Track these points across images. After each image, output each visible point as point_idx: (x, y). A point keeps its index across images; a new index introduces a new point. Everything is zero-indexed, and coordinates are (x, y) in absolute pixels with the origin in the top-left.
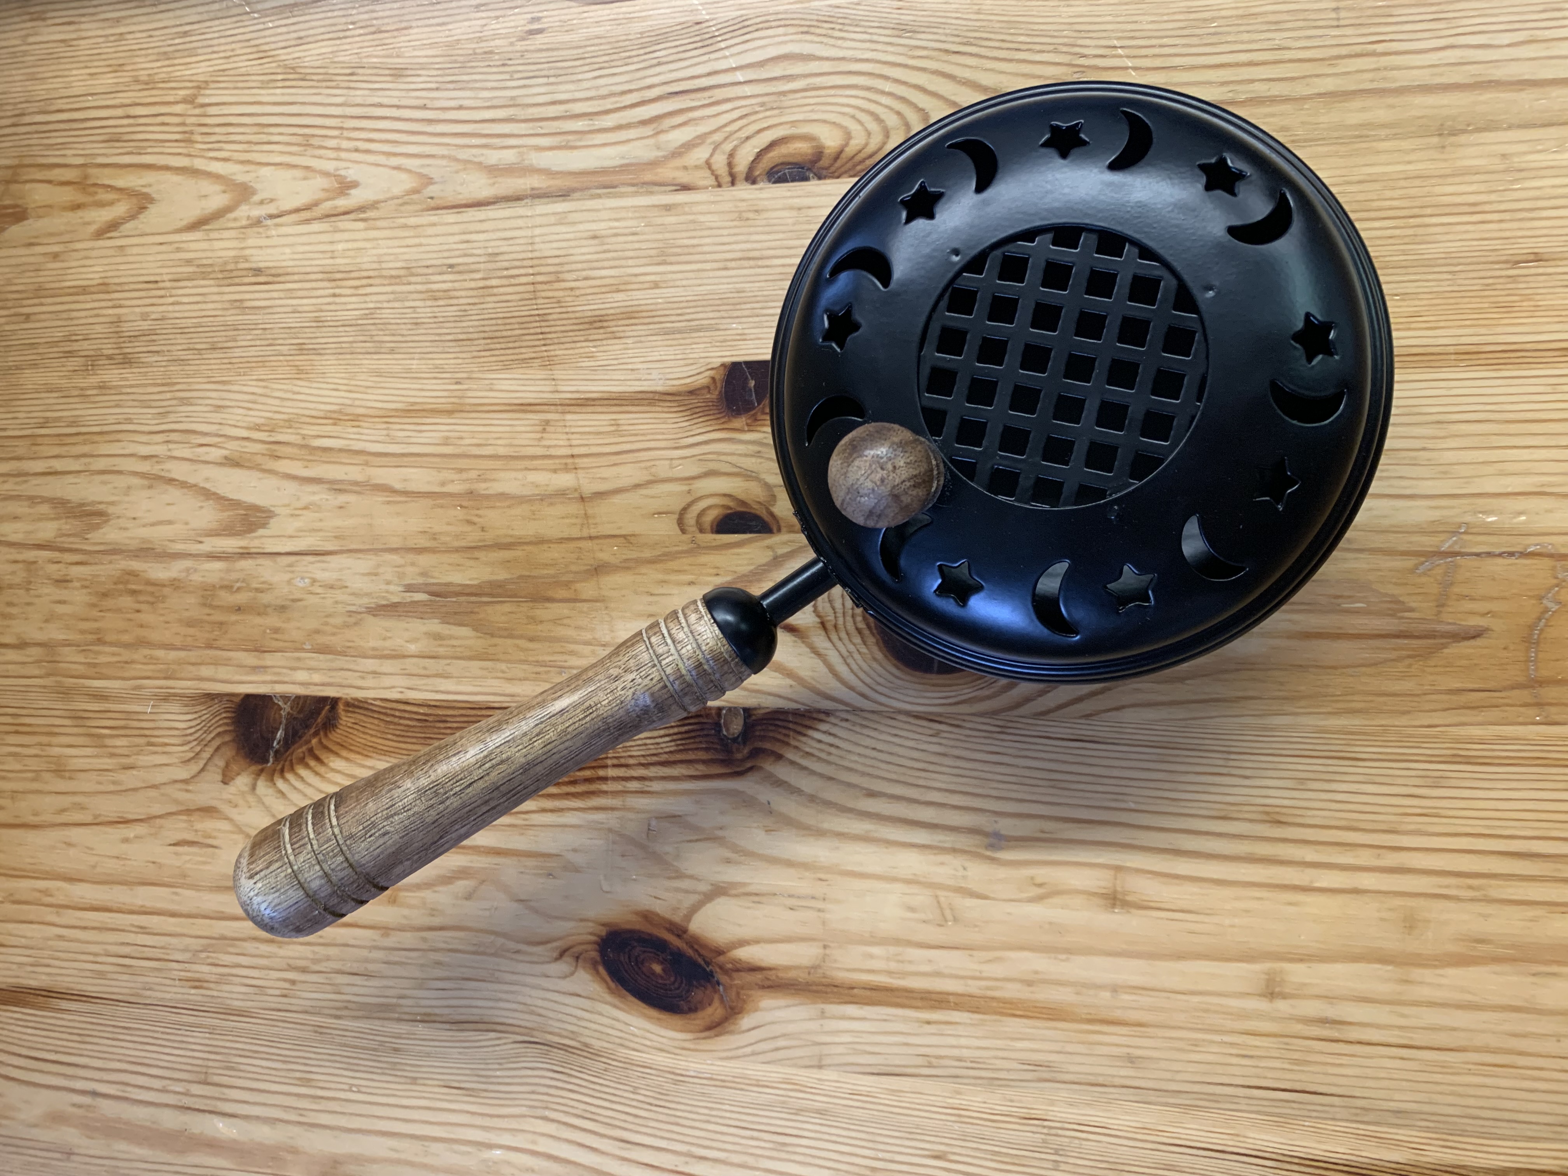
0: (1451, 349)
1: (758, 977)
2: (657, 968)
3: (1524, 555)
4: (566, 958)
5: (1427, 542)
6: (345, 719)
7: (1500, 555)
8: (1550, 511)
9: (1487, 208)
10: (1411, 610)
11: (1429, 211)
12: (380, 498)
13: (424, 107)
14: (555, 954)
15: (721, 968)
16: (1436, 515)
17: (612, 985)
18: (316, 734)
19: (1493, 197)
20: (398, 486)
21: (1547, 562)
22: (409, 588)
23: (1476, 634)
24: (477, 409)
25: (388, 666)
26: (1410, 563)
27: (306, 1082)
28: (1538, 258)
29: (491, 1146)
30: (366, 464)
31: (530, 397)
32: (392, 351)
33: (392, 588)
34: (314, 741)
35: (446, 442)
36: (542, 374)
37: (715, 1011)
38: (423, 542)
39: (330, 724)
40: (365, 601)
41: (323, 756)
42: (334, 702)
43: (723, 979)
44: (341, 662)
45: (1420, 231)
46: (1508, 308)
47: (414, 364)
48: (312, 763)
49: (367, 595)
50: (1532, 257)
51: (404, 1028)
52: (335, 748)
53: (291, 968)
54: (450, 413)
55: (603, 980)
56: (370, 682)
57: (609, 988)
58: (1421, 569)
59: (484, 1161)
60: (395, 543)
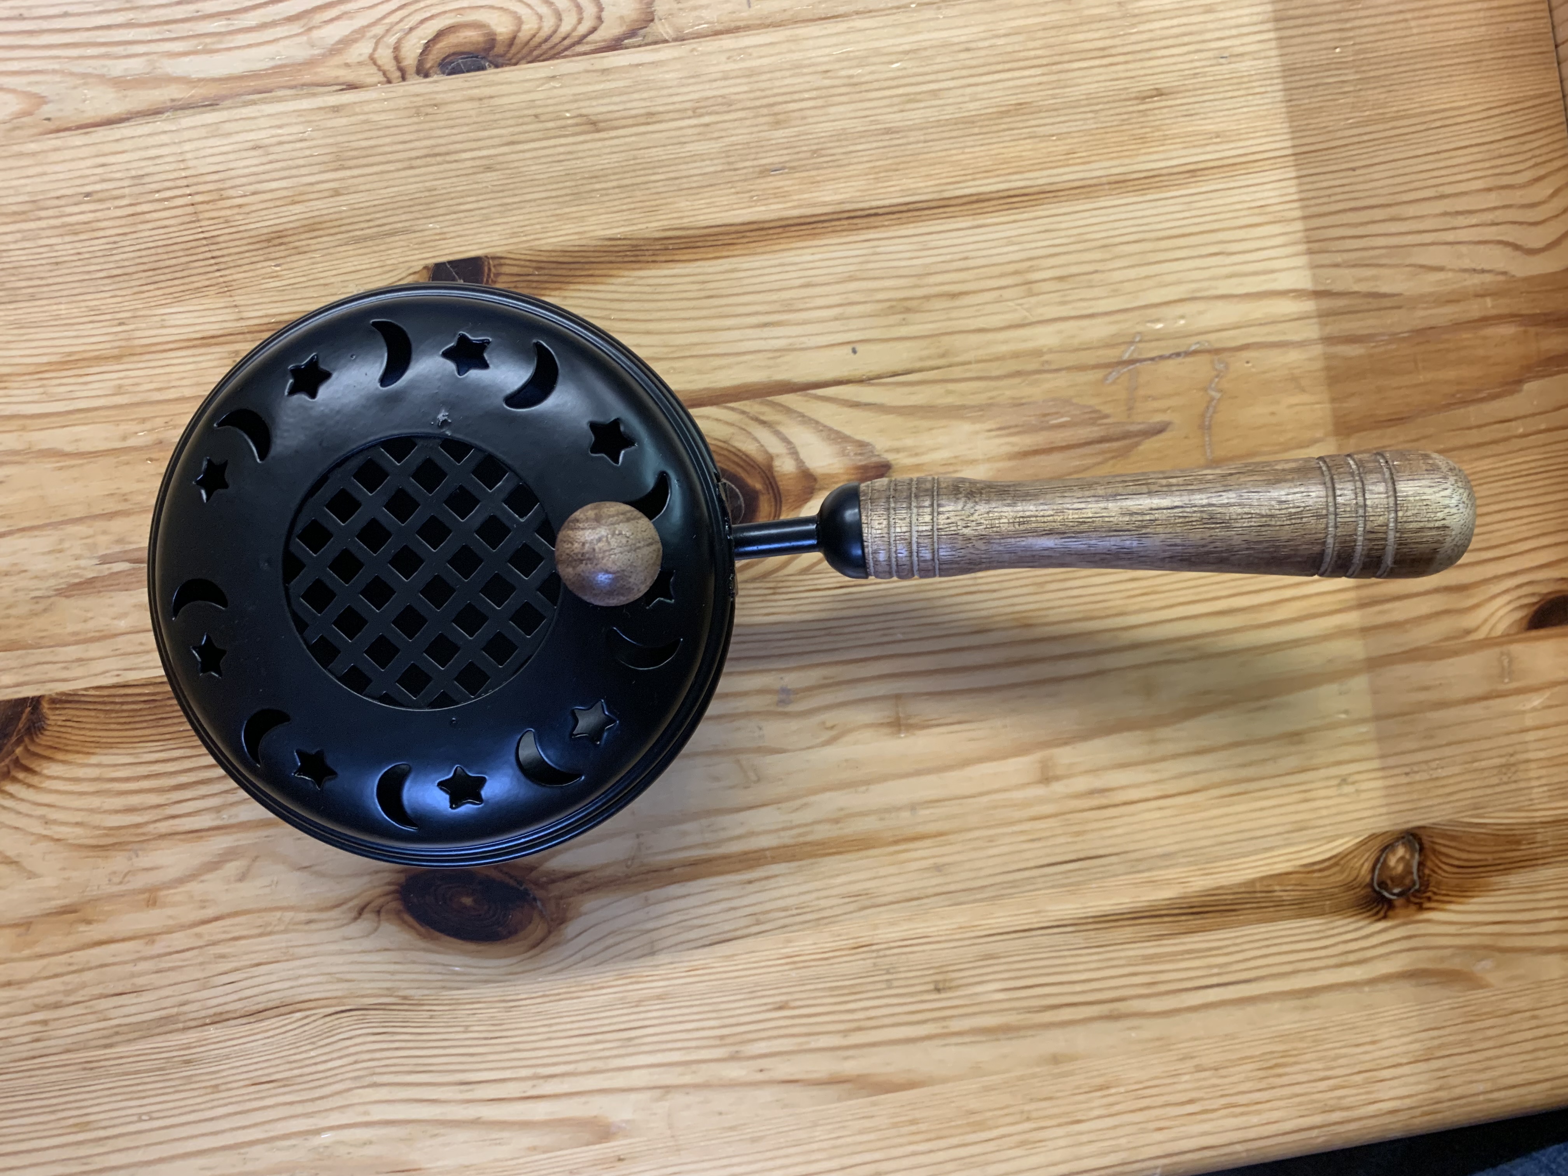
0: (1104, 180)
1: (574, 883)
2: (467, 901)
3: (1188, 354)
4: (365, 915)
5: (1112, 355)
6: (54, 718)
7: (1170, 357)
8: (1200, 313)
9: (1113, 51)
10: (1106, 416)
11: (1066, 58)
12: (49, 465)
13: (21, 18)
14: (354, 914)
15: (536, 883)
16: (1113, 329)
17: (422, 930)
18: (19, 742)
19: (1117, 41)
20: (68, 448)
21: (1206, 358)
22: (105, 560)
23: (1160, 429)
24: (149, 350)
25: (95, 650)
26: (1099, 374)
27: (84, 1127)
28: (1159, 93)
29: (318, 1132)
30: (24, 429)
31: (213, 329)
32: (33, 298)
33: (83, 563)
34: (19, 751)
35: (119, 391)
36: (221, 302)
37: (537, 929)
38: (112, 506)
39: (36, 726)
40: (52, 582)
41: (34, 765)
42: (36, 702)
43: (539, 893)
44: (37, 655)
45: (1063, 76)
46: (1142, 139)
47: (63, 309)
48: (21, 775)
49: (55, 575)
50: (1155, 93)
51: (192, 1036)
52: (47, 753)
53: (39, 1008)
54: (118, 358)
55: (411, 927)
56: (77, 672)
57: (420, 934)
58: (1110, 380)
59: (314, 1149)
60: (78, 511)
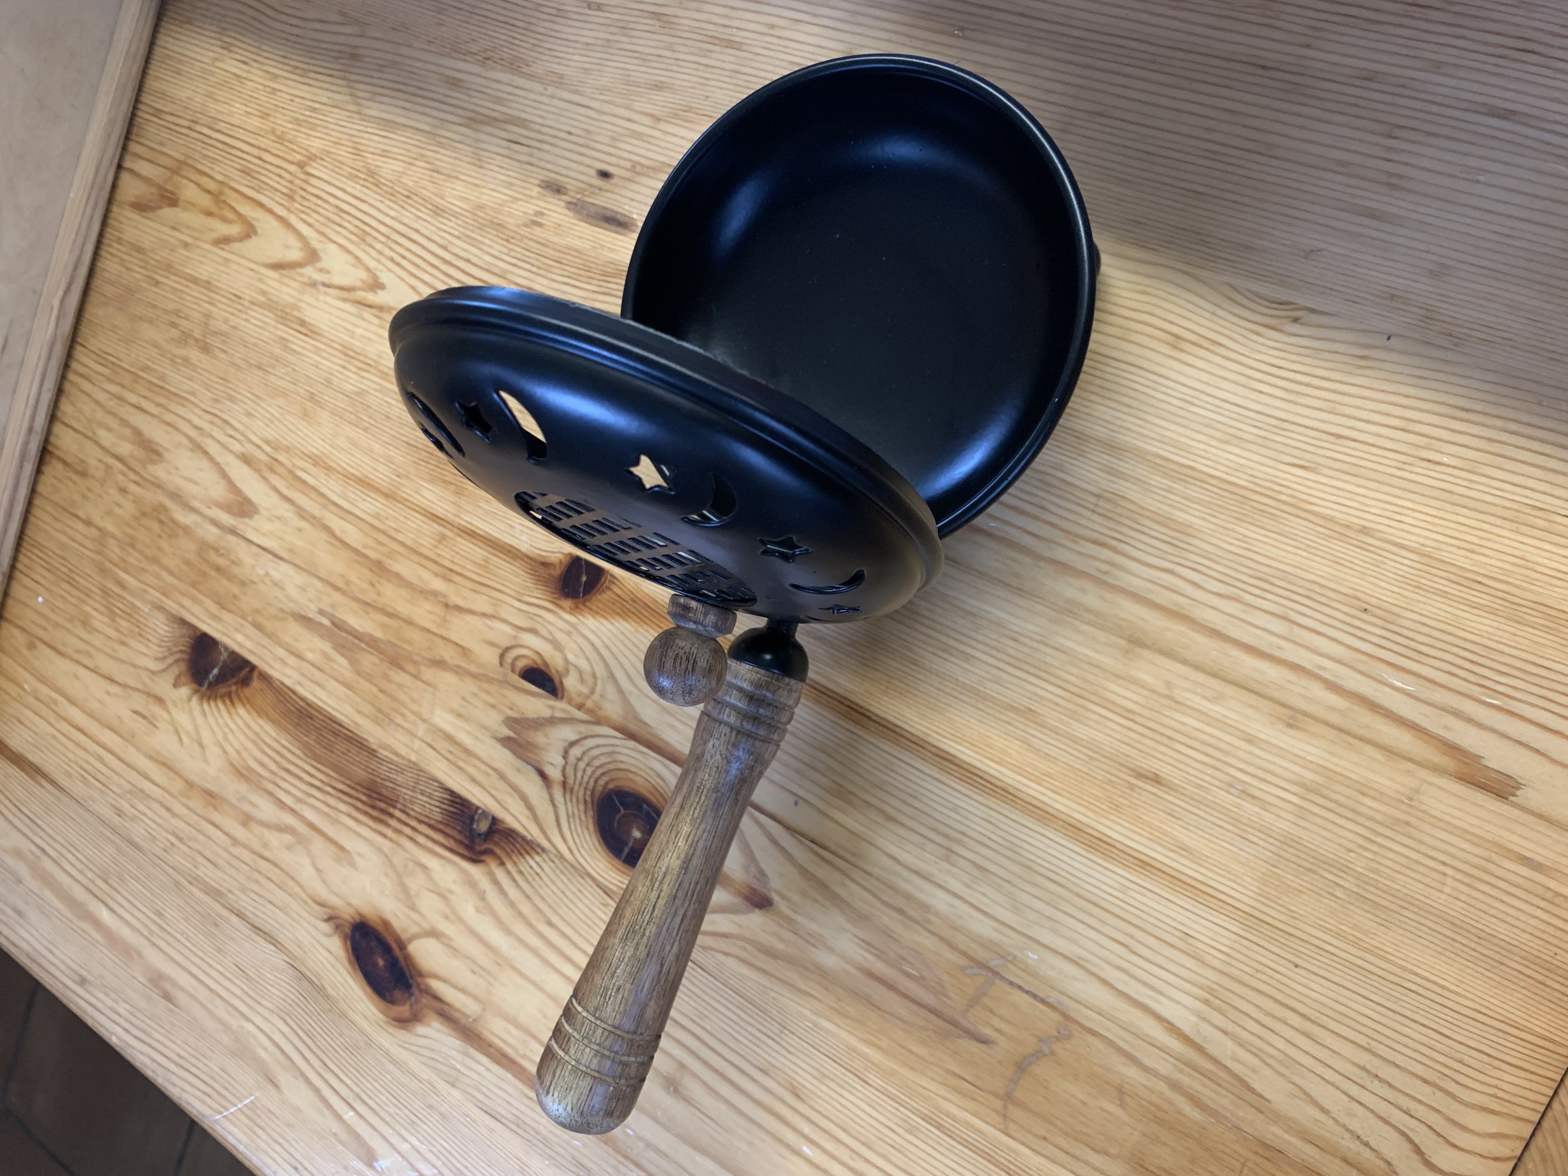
1: (437, 1004)
2: (381, 962)
3: (1043, 1001)
4: (331, 923)
5: (981, 954)
6: (256, 683)
7: (1027, 992)
8: (1076, 979)
9: (1138, 719)
10: (950, 998)
12: (324, 536)
13: (445, 248)
14: (326, 917)
15: (418, 985)
16: (995, 936)
17: (352, 958)
18: (236, 684)
19: (1146, 713)
20: (338, 533)
21: (1056, 1017)
22: (322, 612)
23: (984, 1041)
24: (404, 502)
25: (292, 660)
26: (964, 962)
27: (159, 914)
28: (1157, 780)
29: (248, 1020)
30: (325, 507)
31: (440, 512)
32: (366, 430)
33: (311, 606)
34: (234, 688)
35: (377, 516)
36: (452, 498)
37: (404, 1010)
38: (340, 583)
39: (246, 682)
40: (292, 605)
41: (236, 701)
42: (253, 667)
43: (417, 993)
44: (266, 641)
45: (1080, 711)
46: (1117, 808)
47: (377, 447)
48: (228, 703)
49: (296, 602)
50: (1152, 776)
51: (224, 912)
52: (245, 701)
53: (174, 834)
54: (387, 496)
55: (347, 951)
56: (277, 665)
57: (349, 958)
58: (969, 971)
59: (242, 1027)
60: (323, 575)
